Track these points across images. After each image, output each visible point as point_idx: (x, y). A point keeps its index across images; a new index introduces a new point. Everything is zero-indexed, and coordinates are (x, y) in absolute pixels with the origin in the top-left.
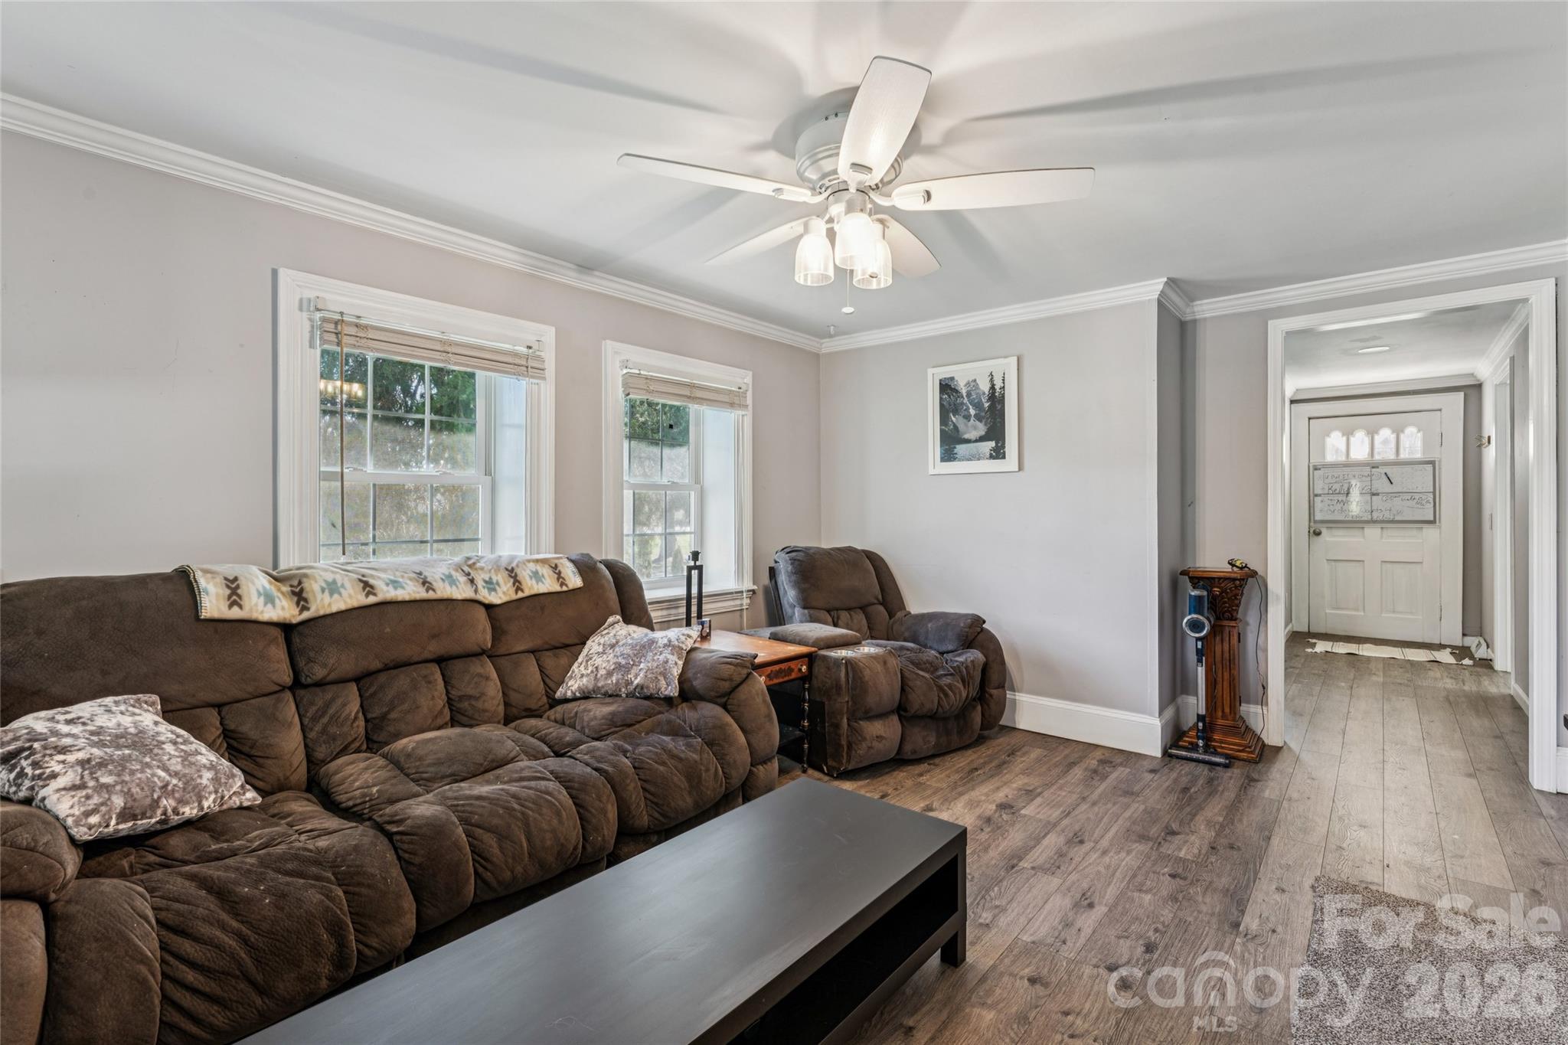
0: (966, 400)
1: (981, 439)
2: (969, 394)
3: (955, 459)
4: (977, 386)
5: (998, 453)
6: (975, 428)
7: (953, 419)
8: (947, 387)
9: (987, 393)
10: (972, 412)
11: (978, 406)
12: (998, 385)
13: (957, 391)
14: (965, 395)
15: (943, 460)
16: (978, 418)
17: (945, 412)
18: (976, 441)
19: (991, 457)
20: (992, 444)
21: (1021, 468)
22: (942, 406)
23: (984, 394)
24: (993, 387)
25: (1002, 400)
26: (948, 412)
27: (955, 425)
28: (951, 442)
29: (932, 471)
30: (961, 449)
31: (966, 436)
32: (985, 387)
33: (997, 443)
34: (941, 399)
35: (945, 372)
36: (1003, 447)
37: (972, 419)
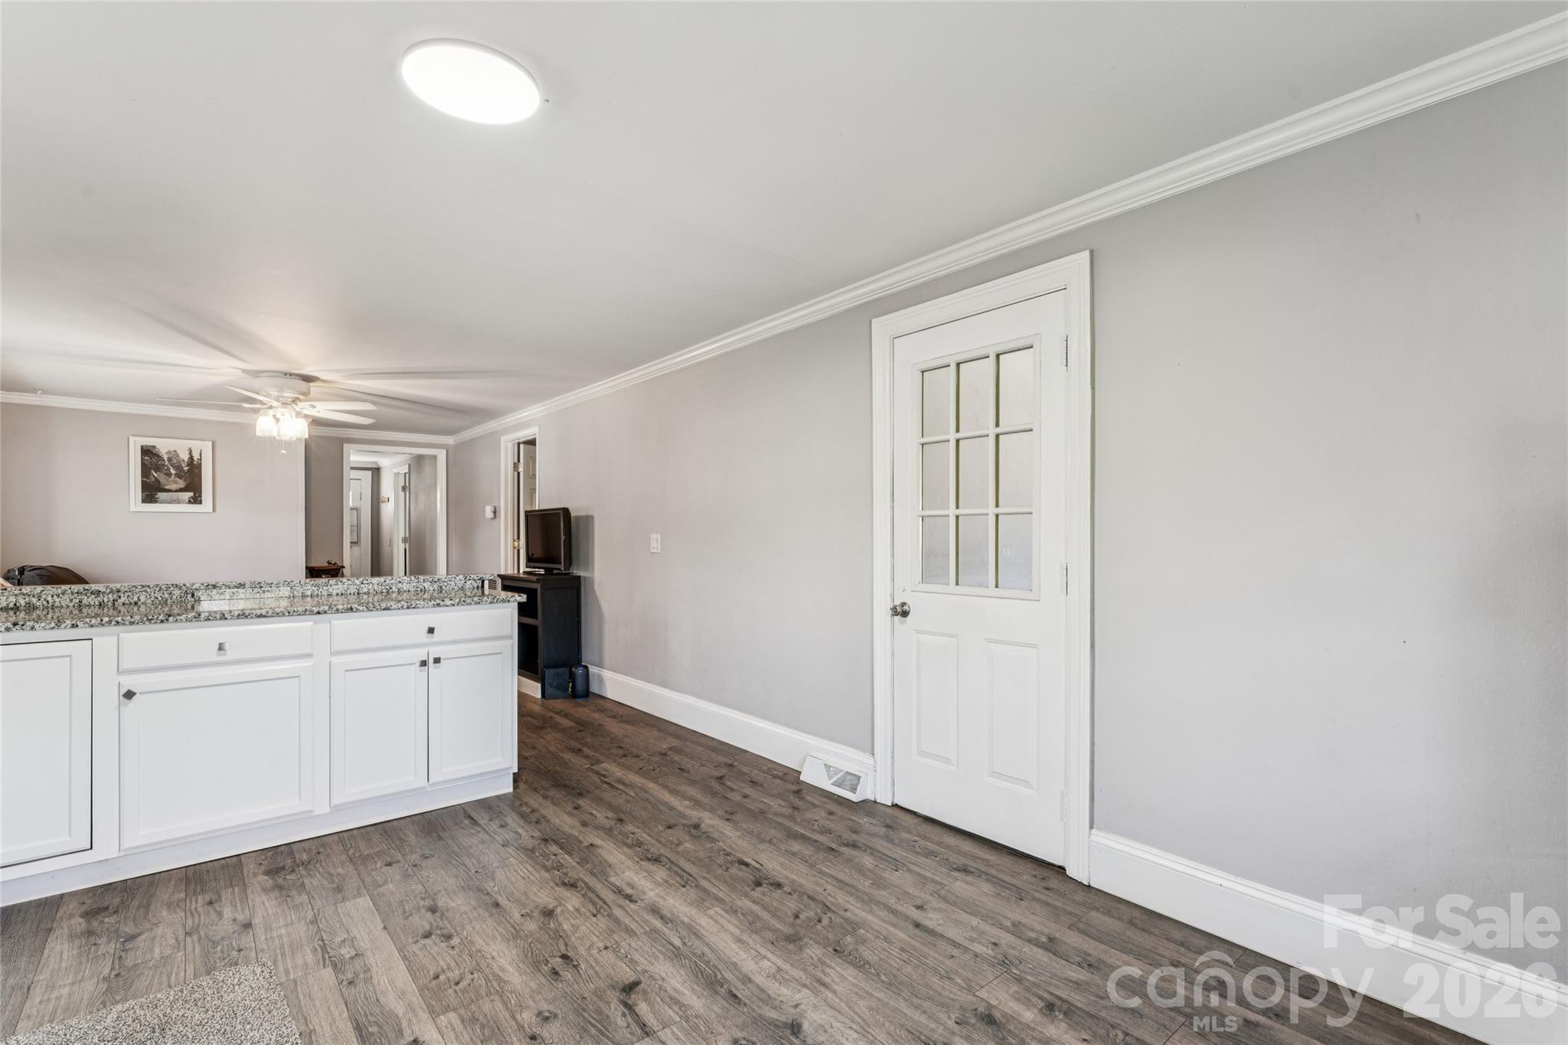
0: (167, 463)
1: (181, 490)
2: (170, 460)
3: (156, 502)
4: (177, 455)
5: (196, 500)
6: (176, 483)
7: (156, 475)
8: (147, 452)
9: (186, 460)
10: (173, 471)
11: (178, 468)
12: (196, 457)
13: (159, 456)
14: (166, 459)
15: (144, 501)
16: (178, 476)
17: (146, 470)
18: (176, 491)
19: (190, 502)
20: (192, 494)
21: (214, 510)
22: (143, 464)
23: (184, 461)
24: (191, 458)
25: (199, 466)
26: (150, 469)
27: (156, 478)
28: (151, 492)
29: (133, 508)
30: (161, 495)
31: (167, 487)
32: (185, 457)
33: (194, 495)
34: (142, 459)
35: (149, 442)
36: (200, 496)
37: (173, 477)
